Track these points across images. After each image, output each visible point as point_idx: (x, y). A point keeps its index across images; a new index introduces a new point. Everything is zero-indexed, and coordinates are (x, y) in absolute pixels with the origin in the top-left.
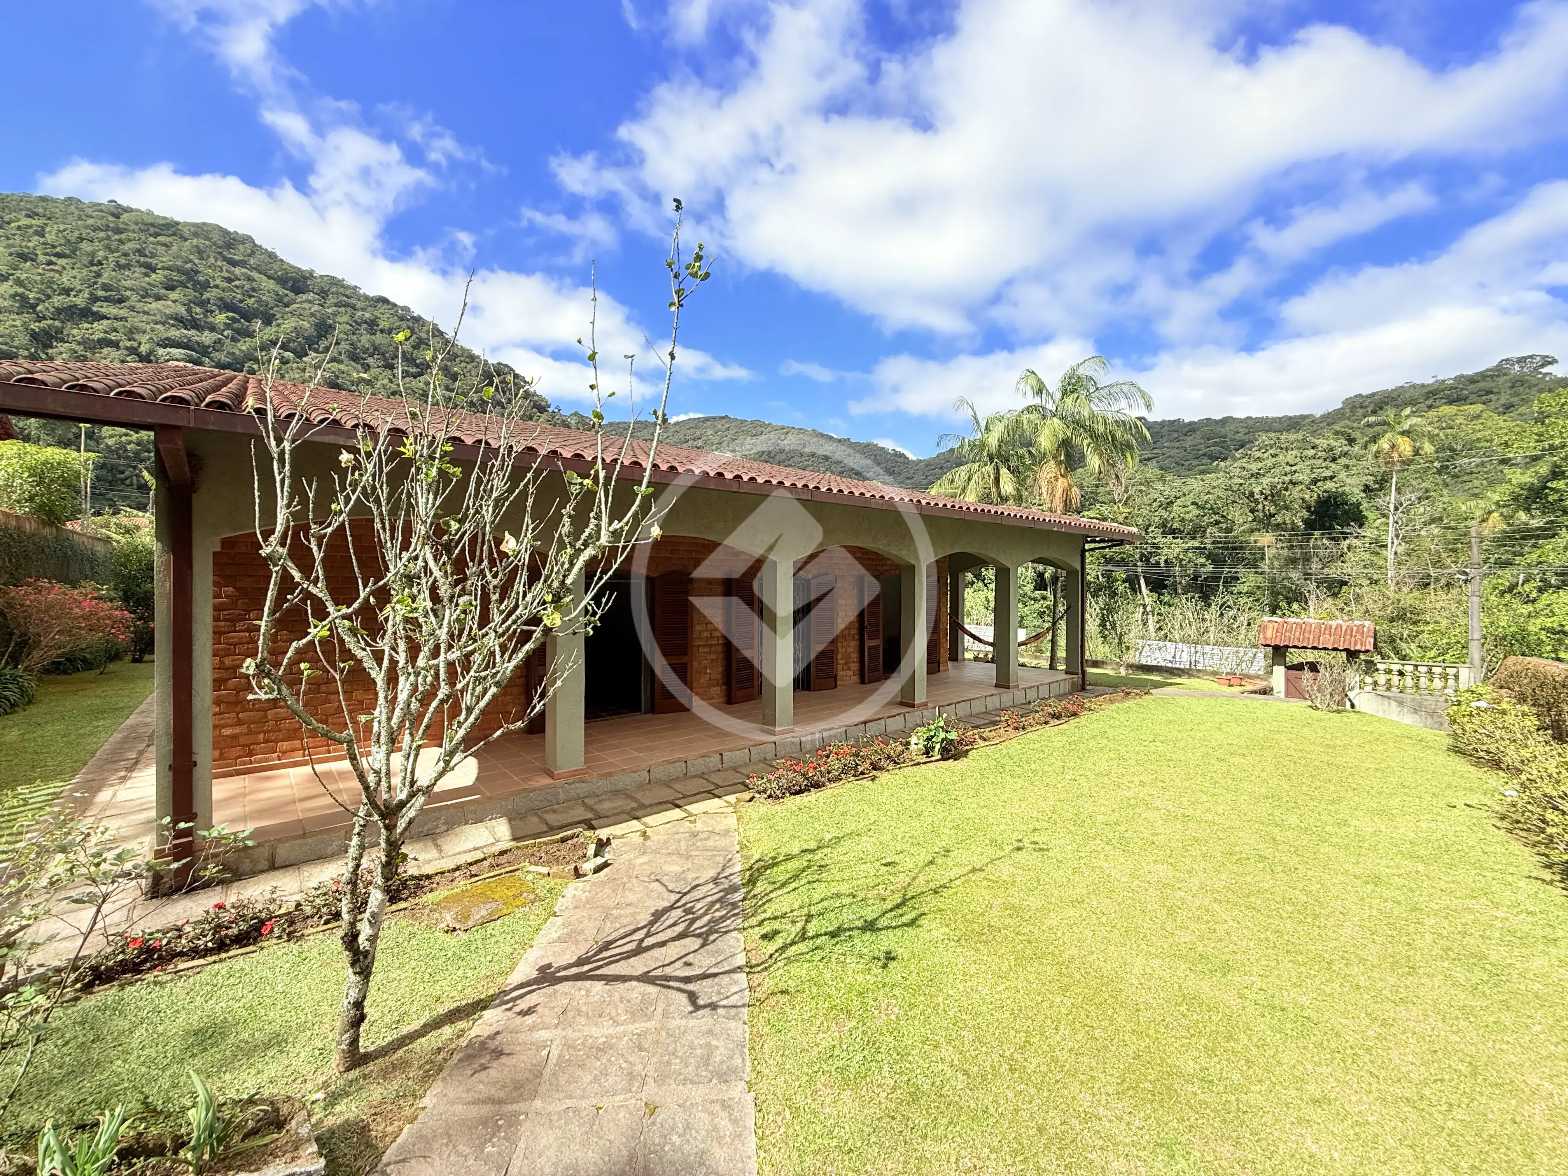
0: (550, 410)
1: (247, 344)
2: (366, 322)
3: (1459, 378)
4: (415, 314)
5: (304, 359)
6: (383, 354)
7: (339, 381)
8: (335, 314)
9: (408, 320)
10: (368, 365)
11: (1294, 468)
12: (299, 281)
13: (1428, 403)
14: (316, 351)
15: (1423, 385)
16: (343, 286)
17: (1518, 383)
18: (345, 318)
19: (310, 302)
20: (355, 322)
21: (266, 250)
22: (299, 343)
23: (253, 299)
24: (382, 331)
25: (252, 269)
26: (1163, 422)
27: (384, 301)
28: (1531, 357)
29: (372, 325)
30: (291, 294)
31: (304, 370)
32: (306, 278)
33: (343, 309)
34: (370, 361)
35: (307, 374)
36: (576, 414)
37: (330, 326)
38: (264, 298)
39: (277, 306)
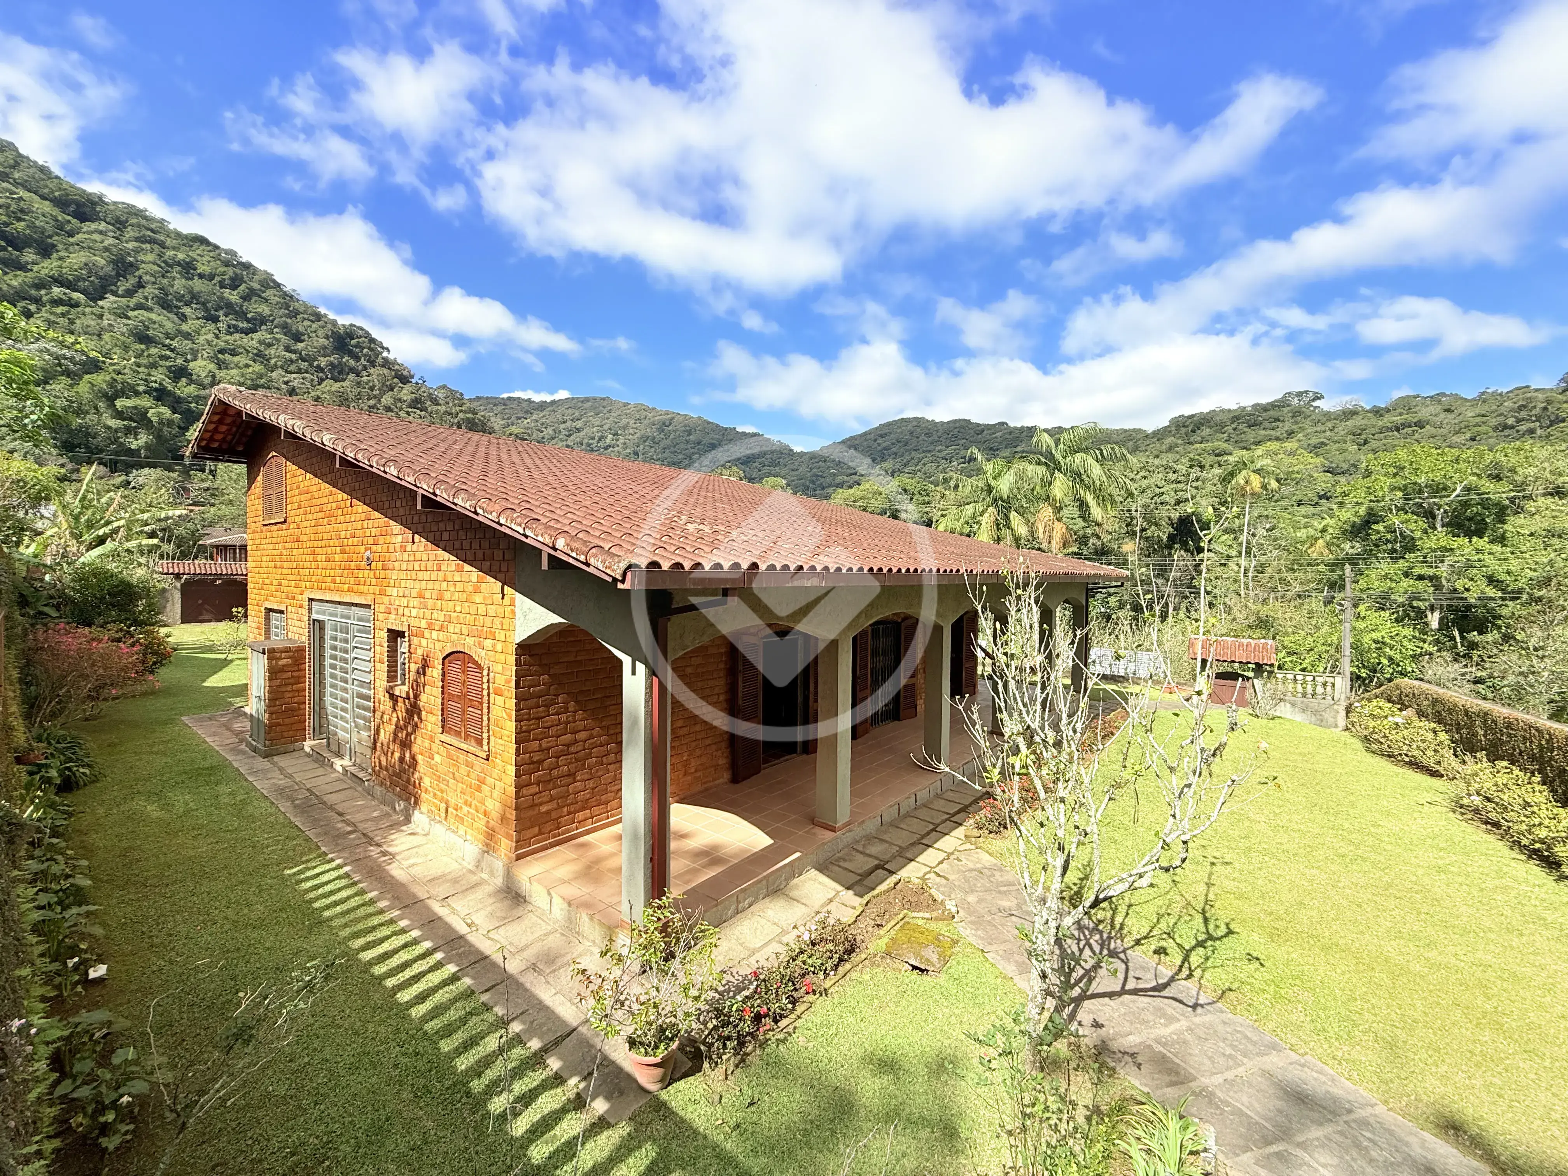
0: (414, 381)
1: (20, 280)
2: (179, 264)
3: (1255, 406)
4: (244, 260)
5: (100, 303)
6: (204, 304)
7: (150, 333)
8: (137, 251)
9: (234, 266)
10: (185, 316)
11: (1162, 490)
12: (84, 205)
13: (1234, 426)
14: (115, 294)
15: (1229, 411)
16: (146, 218)
17: (1297, 413)
18: (150, 257)
19: (101, 233)
20: (165, 262)
21: (35, 162)
22: (92, 282)
23: (23, 223)
24: (201, 276)
25: (16, 184)
26: (1022, 427)
27: (203, 241)
28: (1306, 392)
29: (188, 268)
30: (74, 221)
31: (101, 317)
32: (94, 204)
33: (147, 246)
34: (187, 310)
35: (106, 322)
36: (444, 387)
37: (131, 265)
38: (37, 223)
39: (58, 234)
